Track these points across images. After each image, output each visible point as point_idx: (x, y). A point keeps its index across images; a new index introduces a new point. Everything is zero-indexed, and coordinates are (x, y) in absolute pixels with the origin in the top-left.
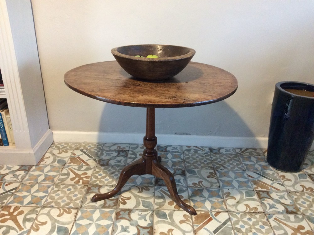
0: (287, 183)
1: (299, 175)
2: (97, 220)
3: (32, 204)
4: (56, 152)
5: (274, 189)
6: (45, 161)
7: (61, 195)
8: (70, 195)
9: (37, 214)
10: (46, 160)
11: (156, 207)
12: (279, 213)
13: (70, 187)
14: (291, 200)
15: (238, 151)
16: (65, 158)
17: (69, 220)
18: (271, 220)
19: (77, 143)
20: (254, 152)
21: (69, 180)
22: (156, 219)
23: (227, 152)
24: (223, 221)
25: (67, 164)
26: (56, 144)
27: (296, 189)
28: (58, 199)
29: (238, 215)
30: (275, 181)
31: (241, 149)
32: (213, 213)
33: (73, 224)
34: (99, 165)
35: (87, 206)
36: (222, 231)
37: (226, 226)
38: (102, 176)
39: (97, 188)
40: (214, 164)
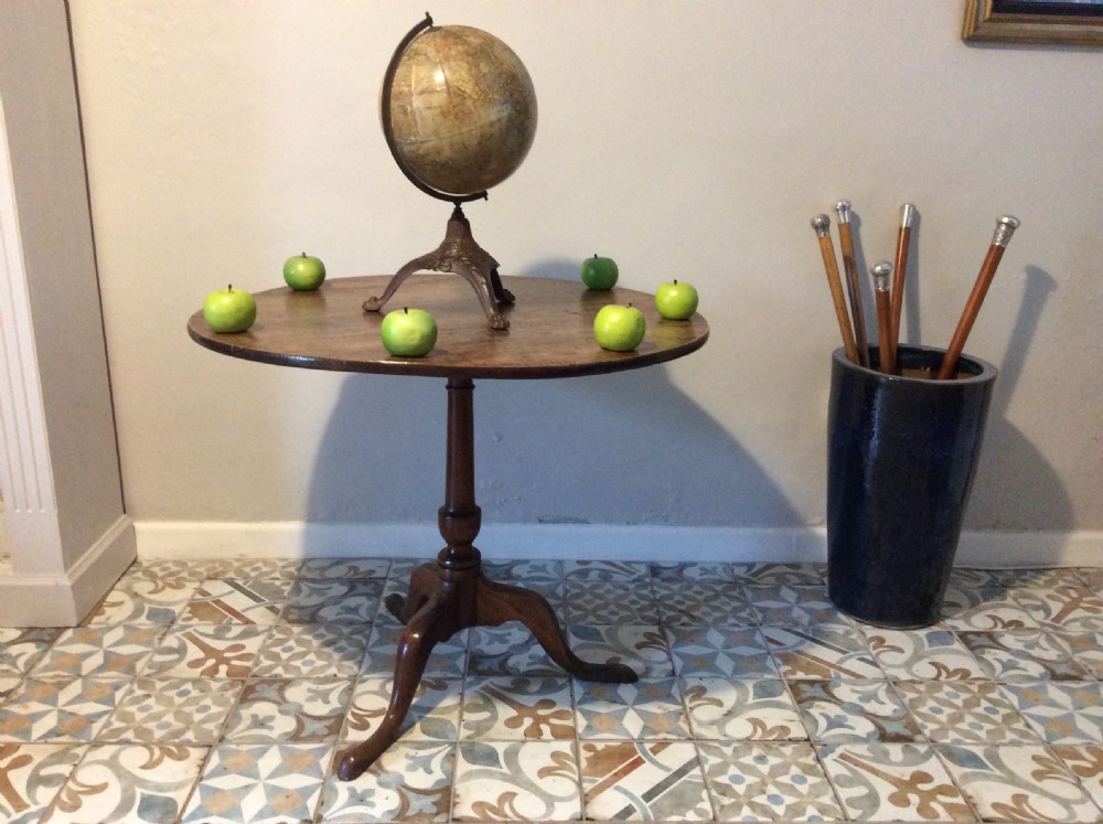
0: (888, 657)
1: (929, 636)
2: (272, 776)
3: (58, 735)
4: (143, 587)
5: (843, 676)
6: (107, 615)
7: (157, 708)
8: (187, 709)
9: (76, 762)
10: (108, 611)
11: (464, 733)
12: (856, 739)
13: (188, 686)
14: (896, 703)
15: (740, 571)
16: (175, 603)
17: (179, 778)
18: (828, 761)
19: (213, 561)
20: (790, 574)
21: (183, 665)
22: (463, 766)
23: (705, 576)
24: (675, 767)
25: (180, 622)
26: (145, 564)
27: (917, 673)
28: (146, 720)
29: (724, 749)
30: (852, 653)
31: (750, 566)
32: (648, 746)
33: (193, 790)
34: (284, 621)
35: (241, 738)
36: (671, 793)
37: (686, 782)
38: (294, 652)
39: (277, 686)
40: (661, 609)
